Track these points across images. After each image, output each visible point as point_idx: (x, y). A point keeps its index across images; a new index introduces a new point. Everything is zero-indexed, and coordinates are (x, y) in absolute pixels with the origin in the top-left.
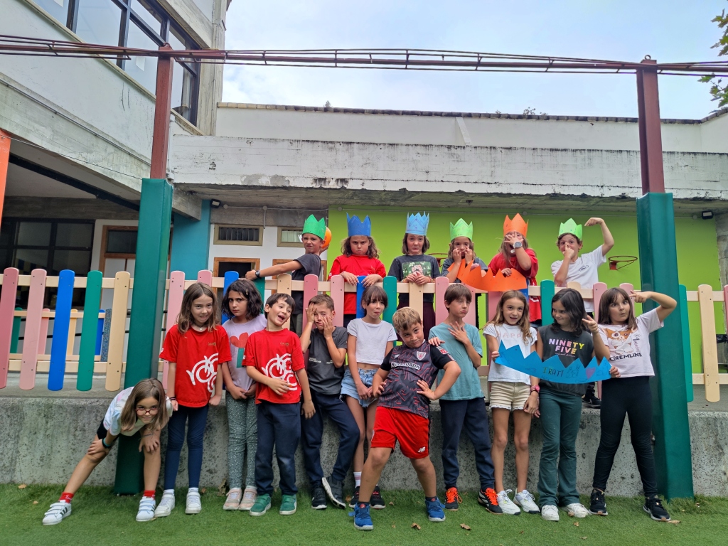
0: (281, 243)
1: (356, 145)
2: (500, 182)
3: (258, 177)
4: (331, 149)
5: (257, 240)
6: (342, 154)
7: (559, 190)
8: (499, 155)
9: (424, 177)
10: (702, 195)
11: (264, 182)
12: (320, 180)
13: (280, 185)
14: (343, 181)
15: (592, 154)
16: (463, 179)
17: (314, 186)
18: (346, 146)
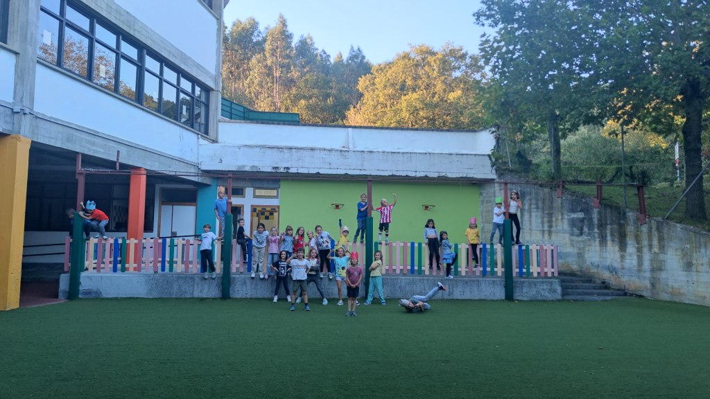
0: (255, 196)
1: (294, 150)
2: (366, 168)
3: (244, 166)
4: (281, 152)
5: (242, 194)
6: (287, 154)
7: (395, 173)
8: (366, 155)
9: (328, 166)
10: (464, 176)
11: (247, 169)
12: (276, 168)
13: (255, 170)
14: (288, 168)
15: (412, 155)
16: (347, 167)
17: (273, 171)
18: (289, 150)
